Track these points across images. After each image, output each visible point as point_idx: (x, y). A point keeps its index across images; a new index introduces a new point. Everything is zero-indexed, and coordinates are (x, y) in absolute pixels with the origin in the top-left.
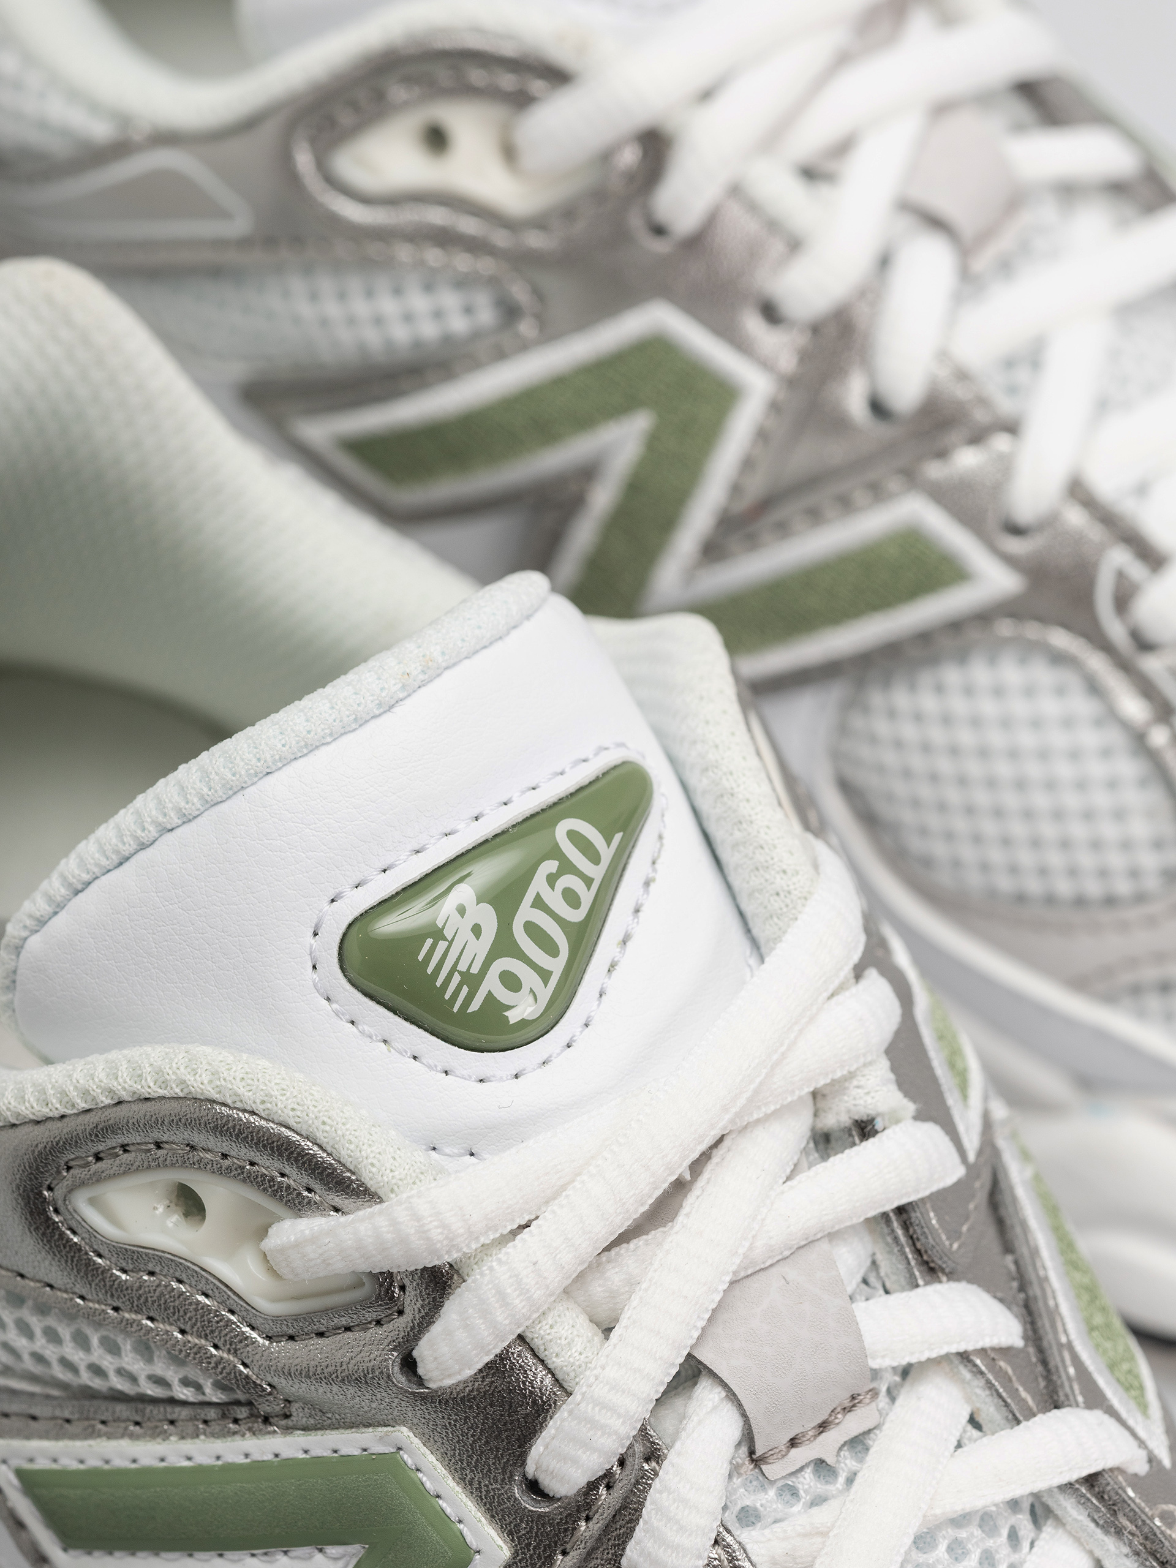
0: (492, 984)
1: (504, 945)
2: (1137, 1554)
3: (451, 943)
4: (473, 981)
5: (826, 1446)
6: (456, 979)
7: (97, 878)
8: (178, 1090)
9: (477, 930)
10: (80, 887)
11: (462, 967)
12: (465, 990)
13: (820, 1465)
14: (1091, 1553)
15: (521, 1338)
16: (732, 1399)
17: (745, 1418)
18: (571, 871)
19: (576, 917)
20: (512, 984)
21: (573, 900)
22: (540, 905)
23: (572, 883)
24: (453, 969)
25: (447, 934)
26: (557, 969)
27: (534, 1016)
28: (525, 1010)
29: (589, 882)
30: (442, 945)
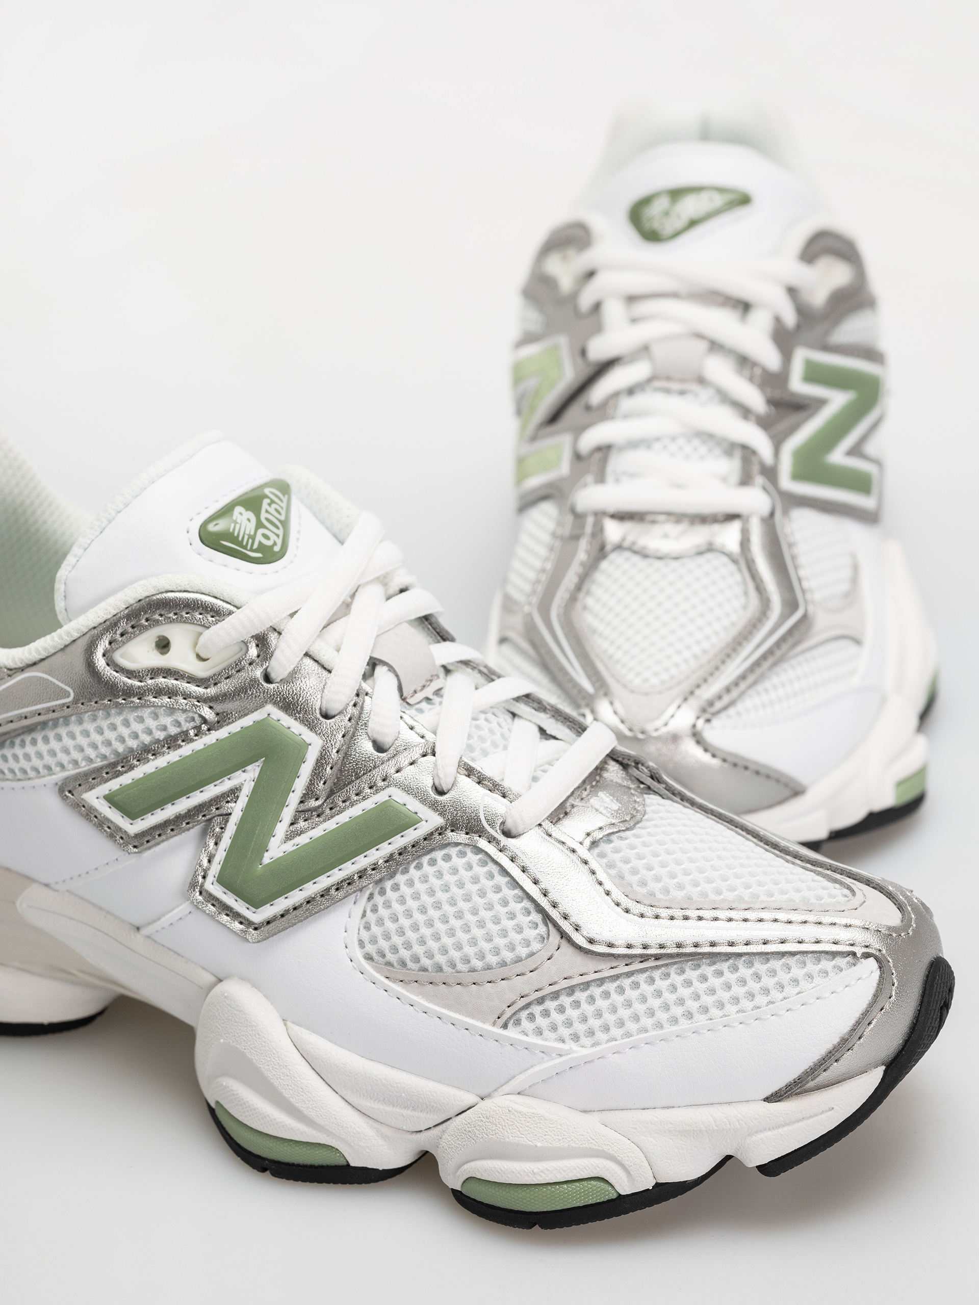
0: (259, 538)
1: (260, 525)
2: (553, 716)
3: (241, 525)
4: (253, 537)
5: (428, 693)
6: (246, 537)
7: (93, 540)
8: (153, 591)
9: (249, 520)
10: (86, 546)
11: (247, 532)
12: (250, 541)
13: (428, 699)
15: (307, 655)
16: (391, 669)
17: (397, 676)
18: (272, 502)
19: (282, 518)
20: (266, 537)
21: (277, 511)
22: (268, 512)
23: (276, 507)
24: (245, 533)
25: (239, 522)
26: (279, 533)
27: (277, 548)
28: (273, 546)
29: (281, 507)
30: (238, 525)
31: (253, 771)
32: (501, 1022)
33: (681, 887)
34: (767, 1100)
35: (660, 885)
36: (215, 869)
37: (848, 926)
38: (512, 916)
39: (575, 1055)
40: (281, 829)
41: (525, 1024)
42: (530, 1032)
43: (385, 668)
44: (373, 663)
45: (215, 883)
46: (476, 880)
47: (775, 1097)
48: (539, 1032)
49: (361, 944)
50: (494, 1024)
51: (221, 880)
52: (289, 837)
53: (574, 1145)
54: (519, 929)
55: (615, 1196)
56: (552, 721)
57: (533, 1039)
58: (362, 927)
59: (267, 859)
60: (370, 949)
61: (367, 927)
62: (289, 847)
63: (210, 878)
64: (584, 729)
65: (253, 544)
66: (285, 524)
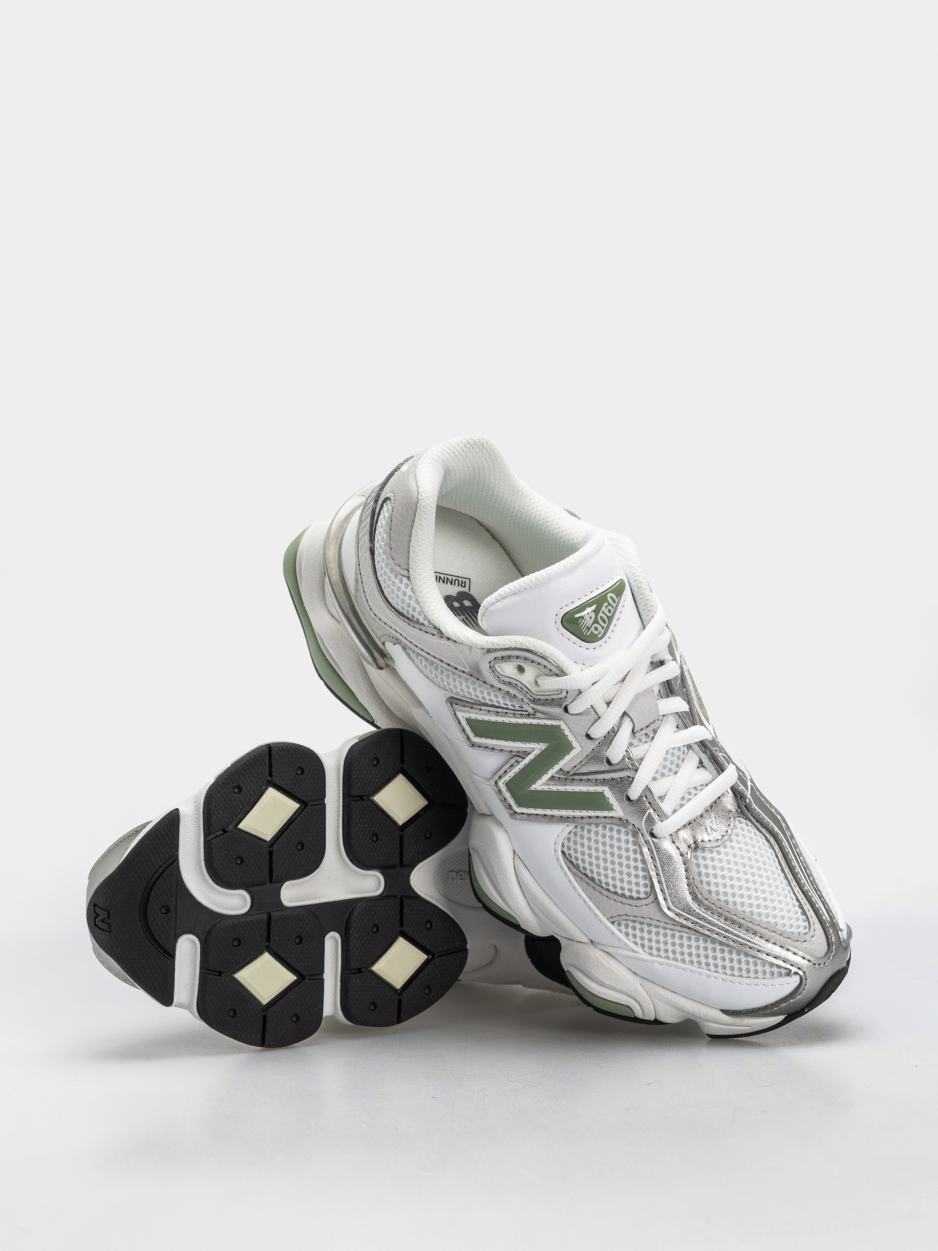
0: (592, 629)
1: (596, 621)
3: (585, 620)
4: (589, 628)
5: (649, 731)
9: (591, 618)
12: (587, 630)
13: (647, 735)
14: (699, 757)
15: (591, 706)
16: (632, 720)
17: (634, 724)
18: (609, 604)
19: (610, 615)
20: (596, 629)
21: (609, 611)
22: (603, 612)
23: (609, 607)
24: (585, 626)
25: (585, 618)
26: (605, 626)
27: (599, 636)
28: (598, 634)
29: (613, 607)
30: (583, 620)
31: (542, 746)
32: (612, 920)
33: (726, 894)
34: (721, 1010)
35: (716, 889)
36: (507, 778)
37: (795, 954)
38: (637, 876)
39: (639, 956)
40: (545, 777)
41: (623, 927)
42: (623, 932)
43: (629, 719)
44: (625, 714)
45: (504, 784)
46: (627, 850)
47: (725, 1012)
48: (627, 934)
49: (563, 845)
50: (608, 919)
51: (508, 784)
52: (546, 784)
53: (623, 990)
54: (637, 884)
55: (634, 1017)
56: (708, 760)
57: (622, 937)
58: (566, 838)
59: (533, 788)
60: (565, 850)
61: (569, 839)
62: (546, 788)
63: (503, 781)
64: (723, 771)
65: (587, 632)
66: (610, 619)
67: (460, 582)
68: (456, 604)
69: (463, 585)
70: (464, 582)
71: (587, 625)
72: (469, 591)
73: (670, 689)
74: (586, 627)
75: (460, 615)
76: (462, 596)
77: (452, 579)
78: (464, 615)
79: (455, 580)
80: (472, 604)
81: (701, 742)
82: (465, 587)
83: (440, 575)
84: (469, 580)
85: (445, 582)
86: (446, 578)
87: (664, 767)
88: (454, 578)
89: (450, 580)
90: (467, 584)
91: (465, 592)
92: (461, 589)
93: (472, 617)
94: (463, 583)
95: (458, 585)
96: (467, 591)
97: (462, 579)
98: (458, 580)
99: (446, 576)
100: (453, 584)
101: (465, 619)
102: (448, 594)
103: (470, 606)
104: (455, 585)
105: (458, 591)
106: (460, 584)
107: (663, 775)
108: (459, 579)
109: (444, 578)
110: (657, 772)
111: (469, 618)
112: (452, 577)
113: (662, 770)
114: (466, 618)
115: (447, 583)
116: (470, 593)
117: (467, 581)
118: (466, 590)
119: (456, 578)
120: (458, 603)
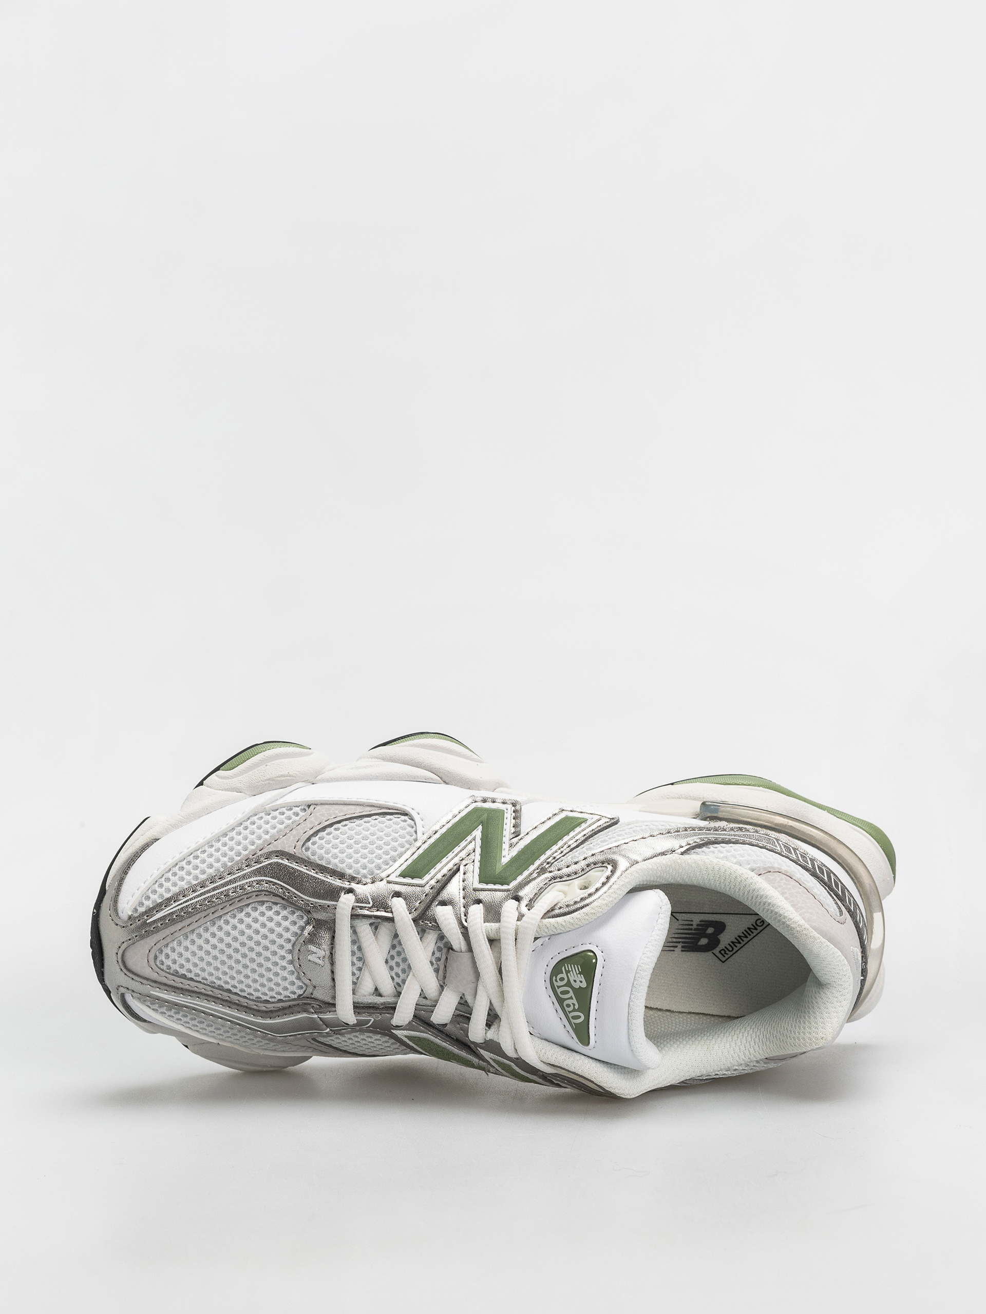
0: (564, 975)
5: (441, 964)
13: (439, 960)
14: (384, 996)
16: (461, 952)
17: (456, 953)
18: (574, 1010)
19: (565, 1003)
20: (562, 979)
21: (568, 1006)
22: (571, 998)
23: (571, 1008)
24: (572, 970)
25: (579, 975)
26: (559, 991)
27: (554, 978)
28: (556, 978)
29: (570, 1012)
30: (578, 972)
31: (506, 860)
36: (508, 816)
56: (376, 1002)
59: (479, 829)
62: (470, 838)
64: (355, 1007)
65: (565, 968)
66: (561, 1001)
67: (727, 952)
68: (710, 930)
69: (723, 952)
70: (725, 955)
71: (571, 972)
72: (713, 953)
73: (462, 1015)
74: (570, 970)
75: (698, 925)
76: (713, 943)
77: (736, 947)
78: (695, 929)
79: (733, 949)
80: (699, 945)
81: (394, 1008)
82: (720, 952)
83: (748, 939)
84: (723, 961)
85: (738, 938)
86: (741, 941)
87: (399, 954)
88: (735, 949)
89: (736, 944)
90: (720, 956)
91: (715, 948)
92: (721, 946)
93: (688, 936)
94: (725, 953)
95: (726, 947)
96: (714, 951)
97: (729, 956)
98: (731, 951)
99: (743, 943)
100: (731, 944)
101: (691, 927)
102: (725, 931)
103: (698, 942)
104: (729, 944)
105: (721, 943)
106: (726, 950)
107: (393, 947)
108: (731, 953)
109: (743, 941)
110: (400, 944)
111: (689, 932)
112: (738, 948)
113: (398, 949)
114: (691, 929)
115: (736, 938)
116: (711, 952)
117: (724, 959)
118: (716, 951)
119: (734, 951)
120: (710, 934)
